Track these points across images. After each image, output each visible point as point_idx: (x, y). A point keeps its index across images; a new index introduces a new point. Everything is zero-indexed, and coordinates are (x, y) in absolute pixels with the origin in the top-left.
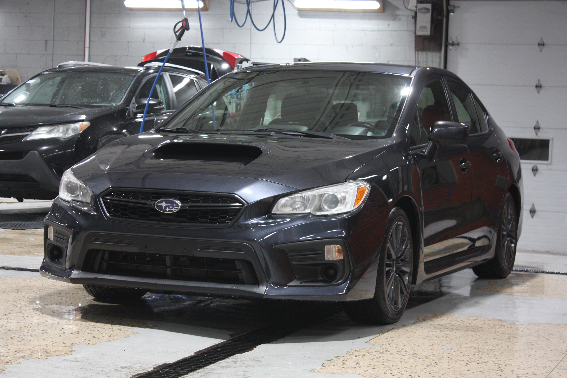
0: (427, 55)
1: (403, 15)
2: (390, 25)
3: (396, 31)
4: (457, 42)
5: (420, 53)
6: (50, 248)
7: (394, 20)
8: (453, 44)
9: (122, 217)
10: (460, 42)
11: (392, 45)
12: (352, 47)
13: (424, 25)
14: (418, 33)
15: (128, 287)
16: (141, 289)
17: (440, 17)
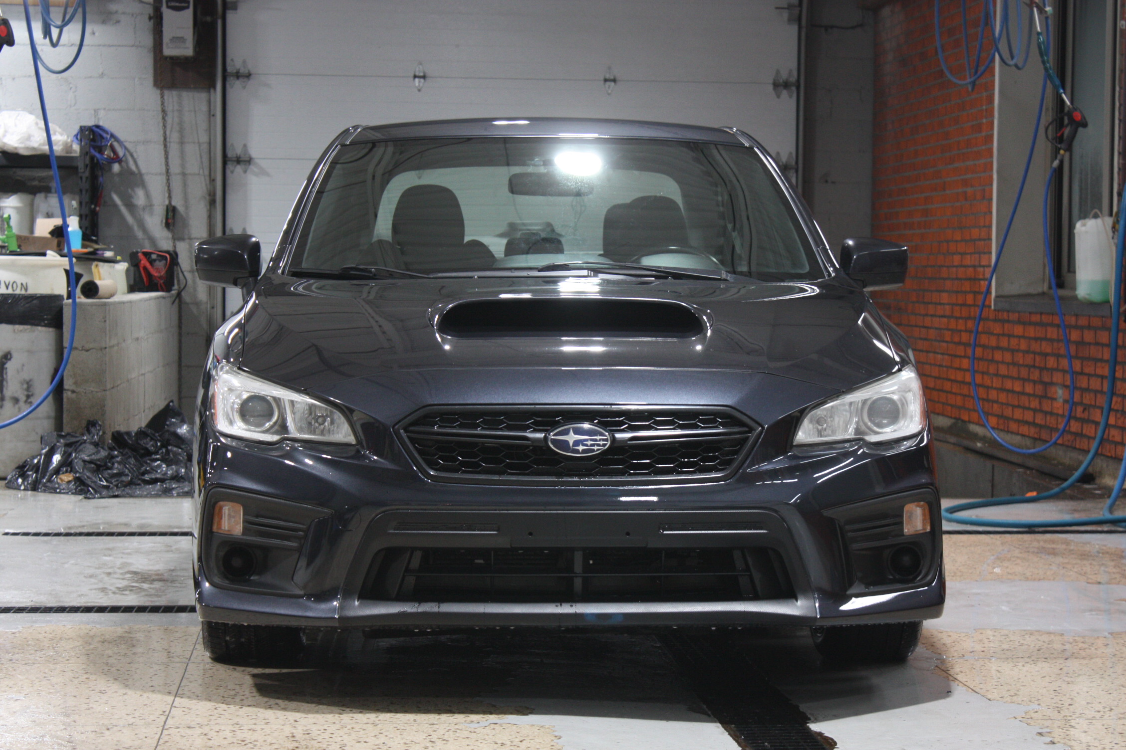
0: (180, 97)
1: (124, 13)
2: (97, 34)
3: (110, 46)
4: (247, 72)
5: (166, 93)
6: (222, 554)
7: (104, 22)
8: (238, 75)
9: (464, 472)
10: (252, 71)
11: (102, 75)
12: (14, 79)
13: (179, 34)
14: (168, 51)
15: (477, 626)
16: (512, 628)
17: (209, 19)
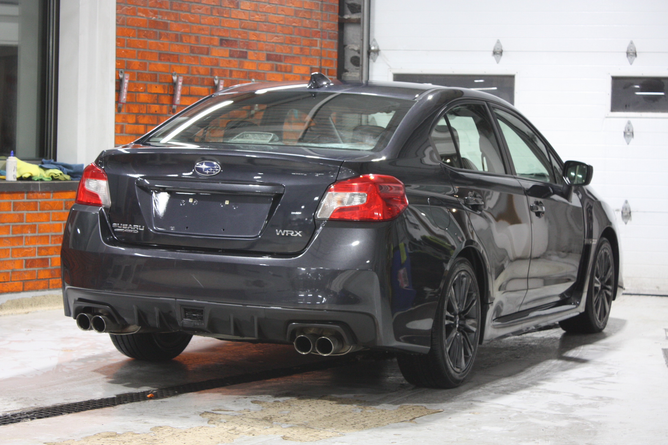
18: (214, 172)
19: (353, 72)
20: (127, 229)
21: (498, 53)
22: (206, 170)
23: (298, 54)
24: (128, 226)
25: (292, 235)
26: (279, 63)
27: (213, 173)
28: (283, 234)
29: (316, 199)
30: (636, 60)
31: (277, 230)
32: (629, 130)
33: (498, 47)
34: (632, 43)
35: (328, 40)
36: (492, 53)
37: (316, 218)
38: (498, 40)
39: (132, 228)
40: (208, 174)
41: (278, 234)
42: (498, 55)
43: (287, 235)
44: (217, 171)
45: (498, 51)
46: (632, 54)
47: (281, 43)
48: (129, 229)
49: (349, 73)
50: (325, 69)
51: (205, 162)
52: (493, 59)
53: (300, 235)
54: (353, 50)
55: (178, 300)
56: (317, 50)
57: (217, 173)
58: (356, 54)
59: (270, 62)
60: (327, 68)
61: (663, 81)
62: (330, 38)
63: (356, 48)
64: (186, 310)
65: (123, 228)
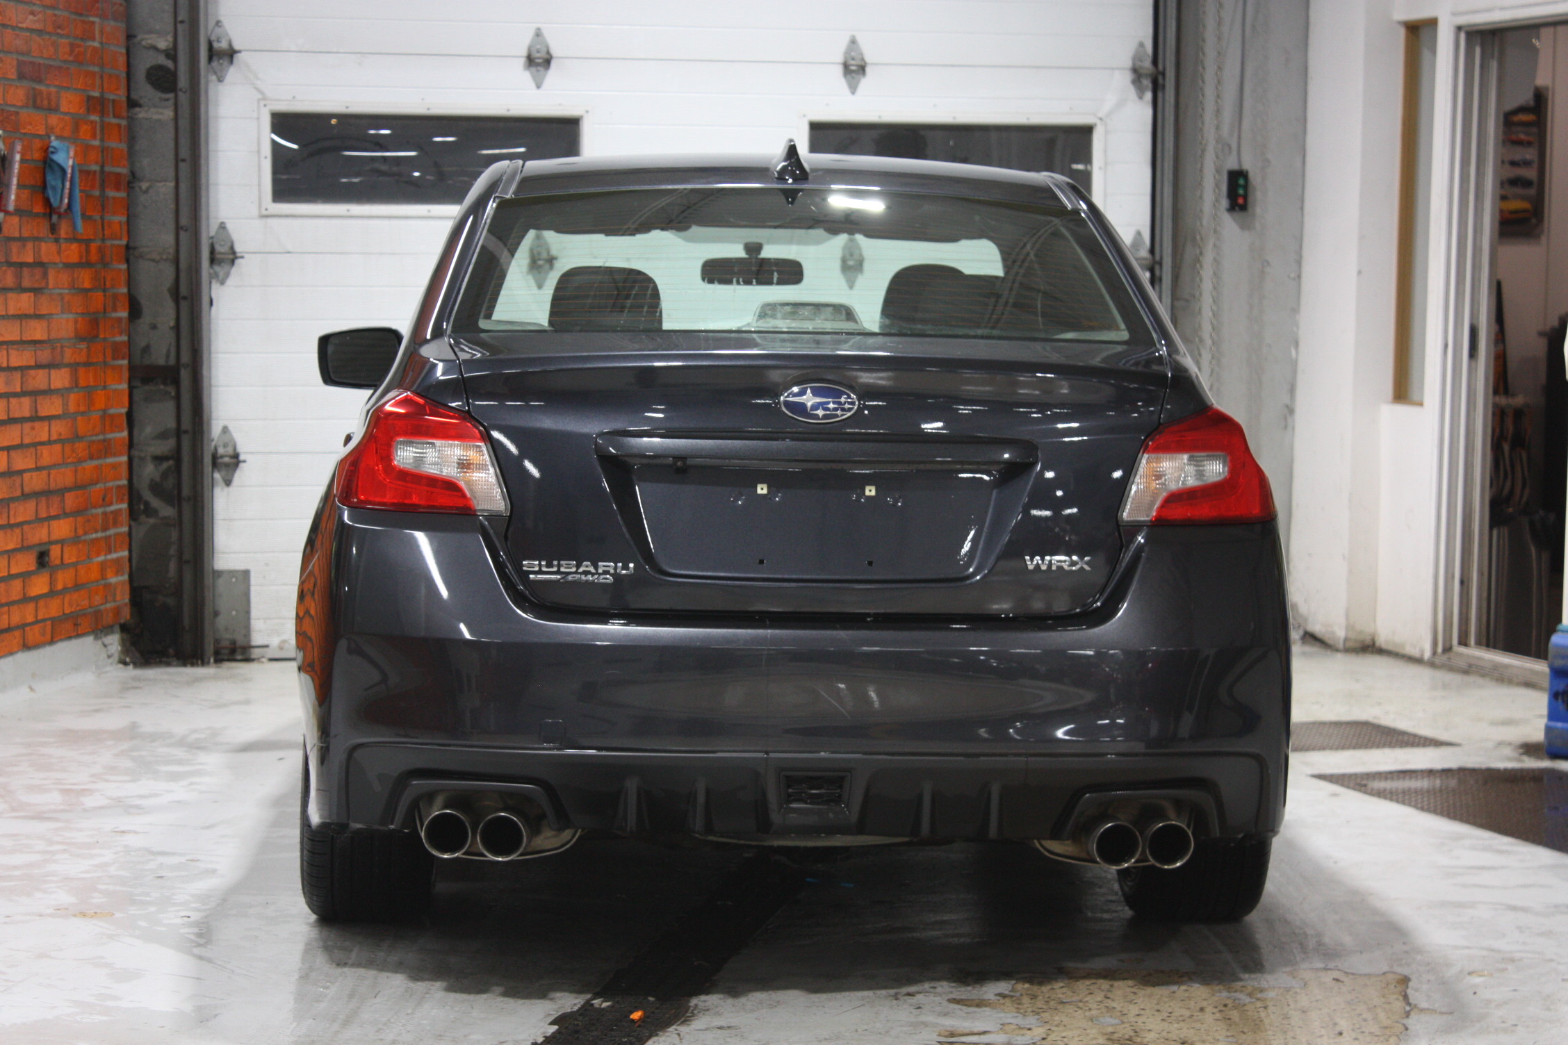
18: (839, 412)
19: (155, 106)
20: (576, 573)
21: (539, 61)
22: (817, 409)
23: (66, 61)
24: (578, 566)
25: (1066, 567)
26: (38, 87)
27: (837, 416)
28: (1044, 568)
29: (1117, 474)
30: (865, 83)
31: (1027, 558)
32: (851, 255)
33: (538, 47)
34: (853, 41)
35: (112, 23)
36: (522, 61)
37: (1120, 524)
38: (539, 29)
39: (592, 570)
40: (822, 419)
41: (1031, 567)
42: (539, 68)
43: (1054, 568)
44: (850, 410)
45: (538, 58)
46: (854, 69)
47: (40, 32)
48: (581, 573)
49: (146, 108)
50: (109, 99)
51: (811, 388)
52: (526, 77)
53: (1087, 568)
54: (155, 48)
55: (772, 755)
56: (94, 48)
57: (849, 414)
58: (162, 60)
59: (26, 83)
60: (111, 97)
61: (922, 133)
62: (115, 19)
63: (163, 44)
64: (790, 781)
65: (562, 569)
